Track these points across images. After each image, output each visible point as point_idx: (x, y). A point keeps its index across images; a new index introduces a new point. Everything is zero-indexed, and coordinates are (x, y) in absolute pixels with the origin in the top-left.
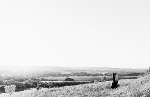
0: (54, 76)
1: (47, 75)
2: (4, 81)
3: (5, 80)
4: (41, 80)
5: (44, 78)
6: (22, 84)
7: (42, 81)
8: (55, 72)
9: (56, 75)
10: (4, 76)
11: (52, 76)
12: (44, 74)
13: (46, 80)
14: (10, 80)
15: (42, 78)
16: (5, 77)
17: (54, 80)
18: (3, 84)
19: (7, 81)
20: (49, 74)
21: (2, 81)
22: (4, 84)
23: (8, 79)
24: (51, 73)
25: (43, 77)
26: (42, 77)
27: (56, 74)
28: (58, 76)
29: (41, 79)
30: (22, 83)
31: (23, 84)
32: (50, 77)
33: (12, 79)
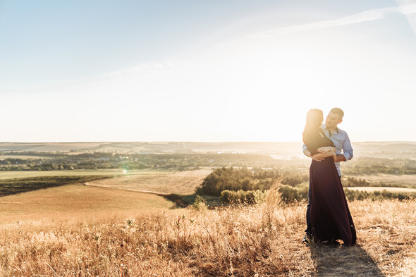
0: (394, 171)
1: (367, 168)
2: (251, 182)
3: (254, 178)
4: (347, 183)
5: (358, 178)
6: (296, 191)
7: (349, 186)
8: (394, 161)
9: (398, 169)
10: (252, 170)
11: (383, 172)
12: (357, 167)
13: (363, 184)
14: (265, 180)
15: (351, 177)
16: (253, 172)
17: (390, 186)
18: (251, 190)
19: (258, 181)
20: (376, 167)
21: (248, 182)
22: (253, 188)
23: (260, 177)
24: (380, 163)
25: (355, 174)
26: (350, 173)
27: (400, 165)
28: (406, 173)
29: (349, 179)
30: (294, 188)
31: (298, 192)
32: (379, 174)
33: (269, 177)
